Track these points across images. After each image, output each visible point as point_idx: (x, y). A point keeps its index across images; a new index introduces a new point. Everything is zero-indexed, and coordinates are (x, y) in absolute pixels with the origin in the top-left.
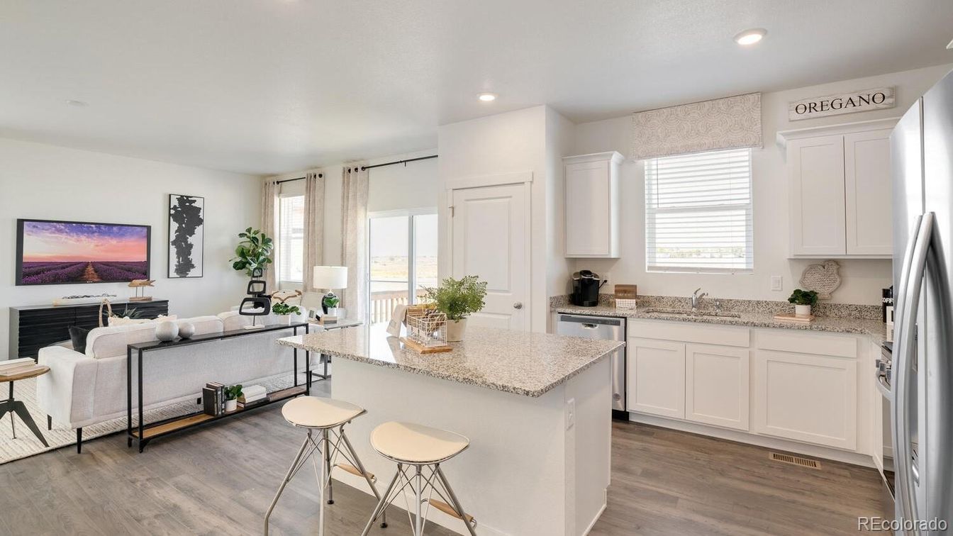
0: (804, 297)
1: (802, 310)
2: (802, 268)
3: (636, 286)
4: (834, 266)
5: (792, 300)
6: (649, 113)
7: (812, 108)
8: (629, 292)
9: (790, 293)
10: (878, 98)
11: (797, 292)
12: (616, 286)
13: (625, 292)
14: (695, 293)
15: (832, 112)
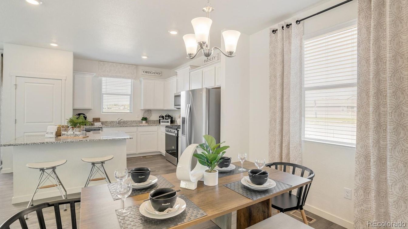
0: (145, 119)
1: (144, 122)
2: (143, 112)
3: (100, 118)
4: (149, 111)
5: (142, 120)
6: (104, 62)
7: (146, 72)
8: (98, 120)
9: (141, 118)
10: (159, 74)
11: (143, 118)
12: (93, 118)
13: (97, 120)
14: (118, 119)
15: (150, 74)
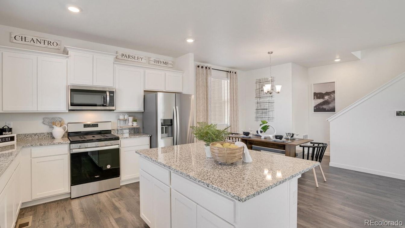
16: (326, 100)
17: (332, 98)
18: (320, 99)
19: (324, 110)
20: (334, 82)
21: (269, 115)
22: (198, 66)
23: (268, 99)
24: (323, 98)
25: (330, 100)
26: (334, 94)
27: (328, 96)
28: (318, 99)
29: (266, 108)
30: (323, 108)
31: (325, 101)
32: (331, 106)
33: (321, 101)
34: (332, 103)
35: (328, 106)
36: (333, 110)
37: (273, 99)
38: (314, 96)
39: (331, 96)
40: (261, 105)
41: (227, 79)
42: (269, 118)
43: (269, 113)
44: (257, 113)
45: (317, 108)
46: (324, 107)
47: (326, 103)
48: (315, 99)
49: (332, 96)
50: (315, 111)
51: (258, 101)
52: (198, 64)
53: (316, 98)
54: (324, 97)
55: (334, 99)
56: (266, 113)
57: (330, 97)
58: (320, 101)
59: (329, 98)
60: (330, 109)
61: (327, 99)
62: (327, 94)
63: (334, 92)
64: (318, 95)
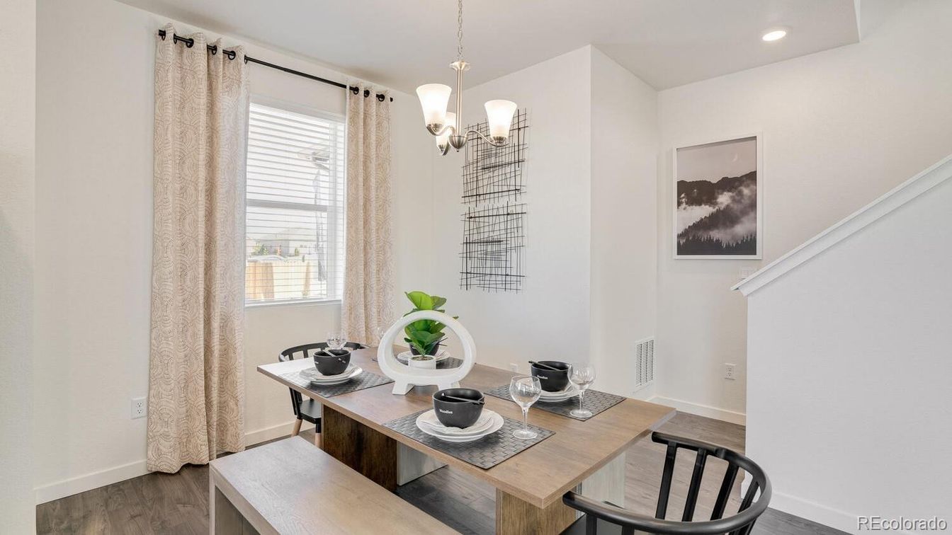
16: (722, 207)
17: (746, 201)
18: (700, 205)
19: (716, 248)
20: (755, 138)
21: (508, 265)
22: (162, 34)
23: (503, 201)
24: (711, 200)
25: (736, 207)
26: (752, 186)
27: (730, 194)
28: (692, 204)
29: (495, 235)
30: (710, 240)
31: (718, 211)
32: (740, 230)
33: (703, 211)
34: (744, 219)
35: (729, 231)
36: (747, 246)
37: (522, 199)
38: (679, 195)
39: (740, 193)
40: (482, 225)
41: (341, 116)
42: (508, 278)
43: (508, 259)
44: (468, 256)
45: (687, 240)
46: (716, 234)
47: (724, 218)
48: (684, 205)
49: (746, 191)
50: (682, 250)
51: (472, 211)
52: (163, 21)
53: (687, 203)
54: (716, 198)
55: (753, 205)
56: (496, 256)
57: (737, 198)
58: (701, 212)
59: (733, 200)
60: (737, 244)
61: (728, 206)
62: (728, 184)
63: (752, 177)
64: (692, 192)
